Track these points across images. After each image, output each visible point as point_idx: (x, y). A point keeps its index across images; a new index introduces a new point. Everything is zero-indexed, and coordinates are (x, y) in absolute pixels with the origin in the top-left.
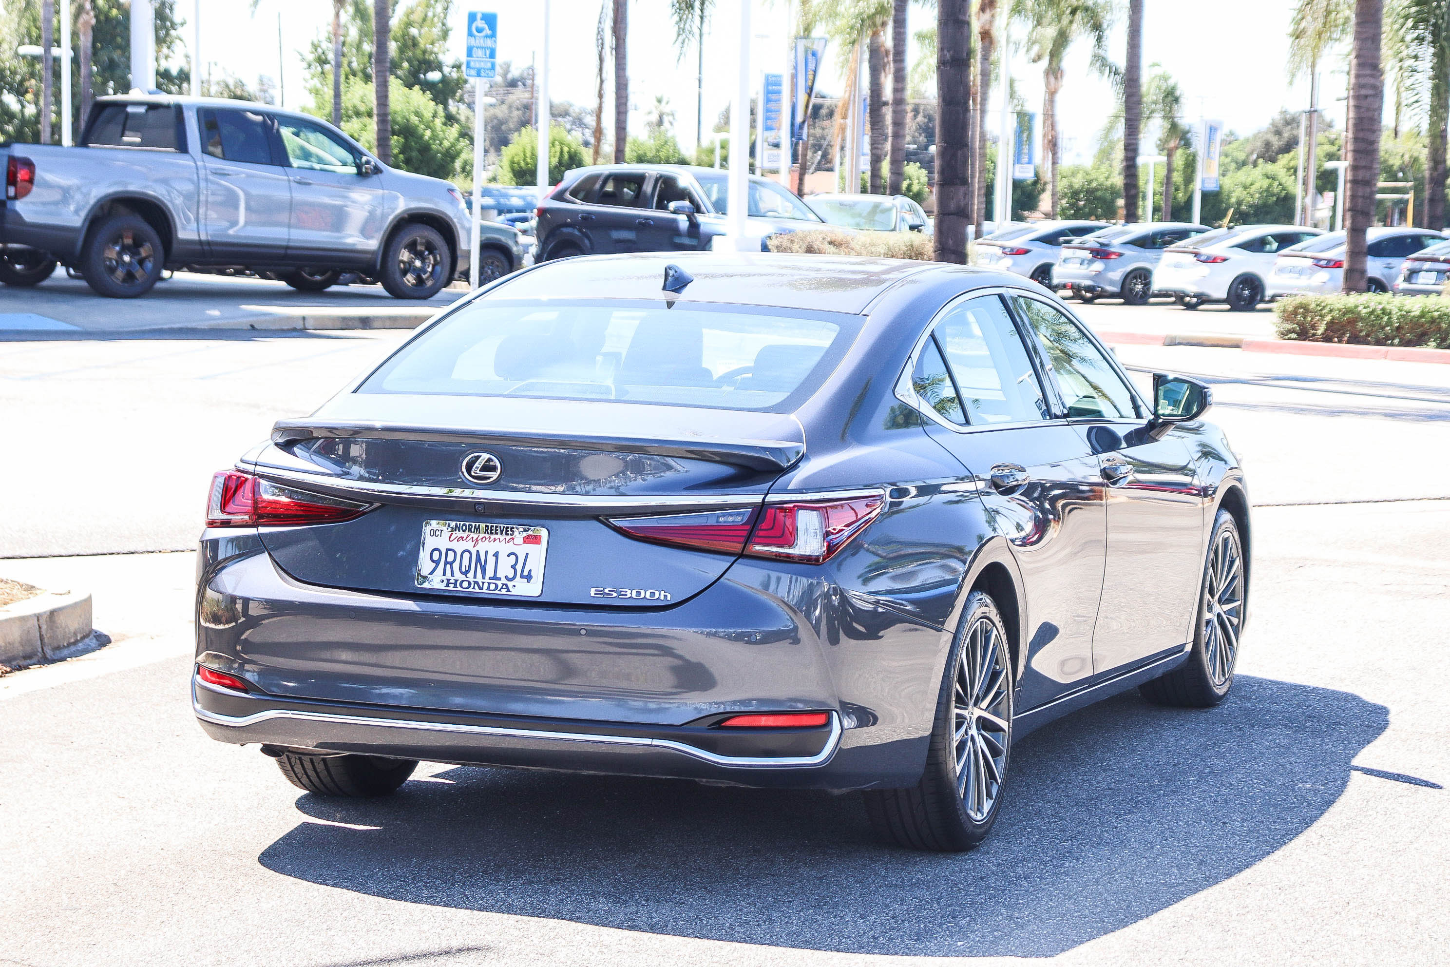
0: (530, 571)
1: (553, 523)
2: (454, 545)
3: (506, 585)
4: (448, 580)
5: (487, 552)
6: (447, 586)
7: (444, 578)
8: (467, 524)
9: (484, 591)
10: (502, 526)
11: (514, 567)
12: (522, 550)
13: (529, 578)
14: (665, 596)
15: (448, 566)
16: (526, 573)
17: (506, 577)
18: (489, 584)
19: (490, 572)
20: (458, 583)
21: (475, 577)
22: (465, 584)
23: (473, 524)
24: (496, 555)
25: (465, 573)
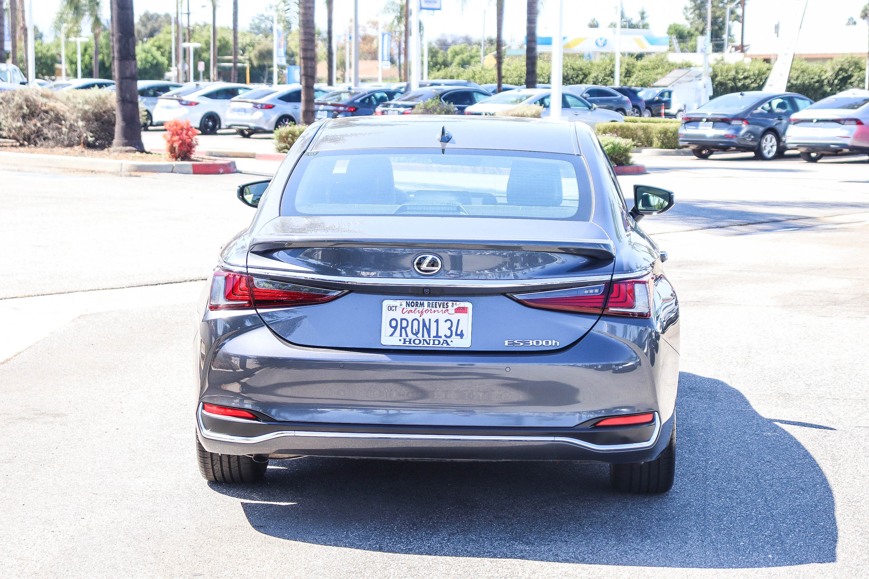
0: (462, 331)
1: (475, 299)
2: (406, 316)
3: (446, 341)
4: (405, 339)
5: (430, 320)
6: (404, 343)
7: (401, 338)
8: (415, 302)
9: (431, 345)
10: (440, 302)
11: (450, 329)
12: (455, 317)
13: (461, 335)
14: (556, 343)
15: (403, 330)
16: (459, 332)
17: (445, 336)
18: (434, 341)
19: (433, 333)
20: (412, 341)
21: (423, 336)
22: (417, 342)
23: (419, 302)
24: (437, 321)
25: (416, 334)
